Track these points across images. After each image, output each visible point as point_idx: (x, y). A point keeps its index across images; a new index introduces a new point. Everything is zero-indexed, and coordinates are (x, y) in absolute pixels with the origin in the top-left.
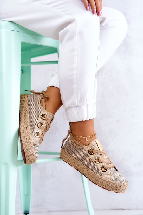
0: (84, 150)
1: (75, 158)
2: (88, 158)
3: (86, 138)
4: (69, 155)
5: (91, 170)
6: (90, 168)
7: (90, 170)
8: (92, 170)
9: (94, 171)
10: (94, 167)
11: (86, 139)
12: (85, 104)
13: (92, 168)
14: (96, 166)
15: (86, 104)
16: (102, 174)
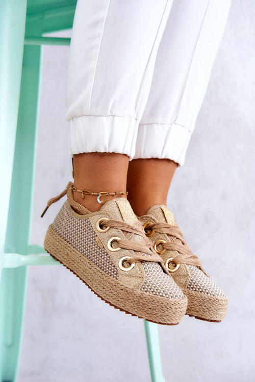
0: (87, 222)
1: (70, 244)
2: (95, 240)
3: (98, 195)
4: (59, 237)
5: (98, 268)
6: (96, 264)
7: (96, 267)
8: (101, 268)
9: (103, 270)
10: (105, 259)
11: (99, 197)
12: (109, 114)
13: (101, 262)
14: (109, 257)
15: (111, 112)
16: (120, 276)
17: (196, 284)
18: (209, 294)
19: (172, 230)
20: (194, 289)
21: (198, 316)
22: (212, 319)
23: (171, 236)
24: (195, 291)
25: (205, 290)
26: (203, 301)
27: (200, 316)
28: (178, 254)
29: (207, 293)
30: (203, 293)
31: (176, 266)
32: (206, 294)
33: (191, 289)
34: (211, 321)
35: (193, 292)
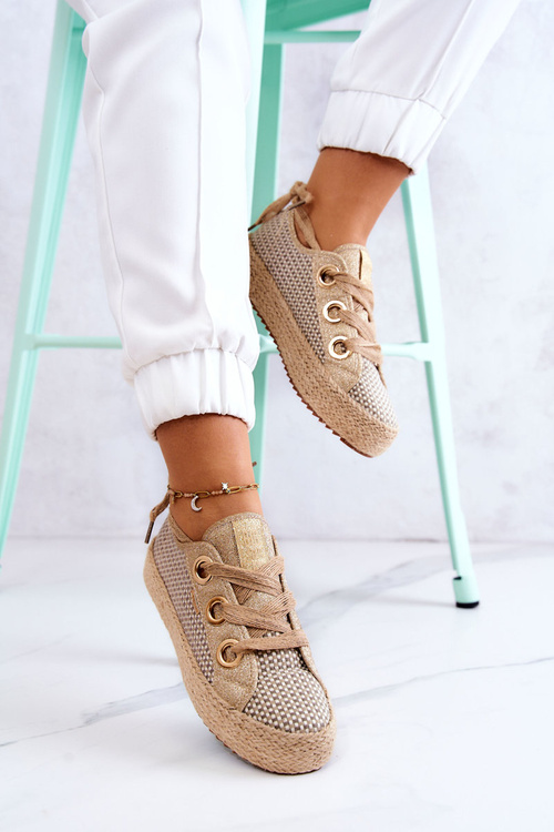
1: (166, 587)
4: (155, 568)
6: (190, 641)
7: (188, 647)
8: (194, 651)
9: (196, 657)
10: (201, 637)
13: (195, 641)
14: (205, 635)
16: (215, 678)
19: (362, 293)
22: (364, 451)
23: (358, 302)
24: (359, 402)
26: (363, 421)
27: (349, 441)
28: (357, 336)
31: (345, 352)
34: (361, 453)
35: (354, 403)
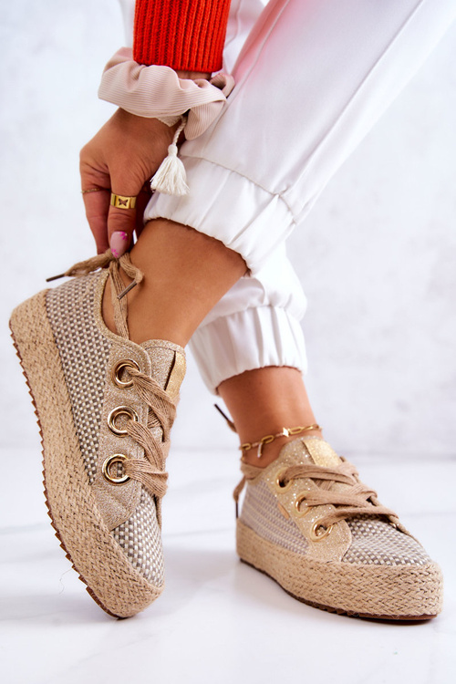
17: (131, 534)
18: (139, 568)
20: (122, 541)
21: (93, 589)
25: (139, 556)
29: (138, 565)
30: (131, 558)
32: (135, 564)
33: (117, 537)
